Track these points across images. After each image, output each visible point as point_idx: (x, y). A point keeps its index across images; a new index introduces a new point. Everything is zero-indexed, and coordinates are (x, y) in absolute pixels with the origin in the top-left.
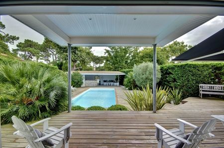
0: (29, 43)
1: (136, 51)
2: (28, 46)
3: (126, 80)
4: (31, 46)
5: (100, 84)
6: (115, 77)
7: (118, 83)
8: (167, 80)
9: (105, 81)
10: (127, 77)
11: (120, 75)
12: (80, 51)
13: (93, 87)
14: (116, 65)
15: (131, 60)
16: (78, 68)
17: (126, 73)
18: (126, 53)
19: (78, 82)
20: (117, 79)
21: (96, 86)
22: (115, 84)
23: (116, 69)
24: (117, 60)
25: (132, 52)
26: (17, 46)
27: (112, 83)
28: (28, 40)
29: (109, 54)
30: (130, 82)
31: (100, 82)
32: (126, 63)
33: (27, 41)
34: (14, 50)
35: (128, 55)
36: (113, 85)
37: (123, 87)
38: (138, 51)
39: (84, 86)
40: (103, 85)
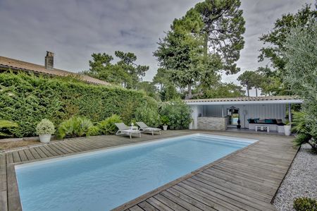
5: (239, 127)
7: (289, 128)
9: (252, 121)
19: (178, 119)
22: (281, 128)
27: (271, 127)
31: (239, 122)
39: (196, 127)
40: (245, 128)
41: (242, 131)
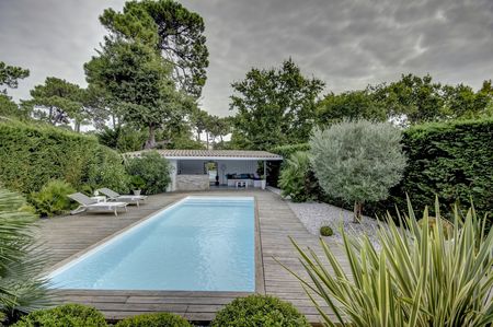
0: (57, 86)
1: (311, 98)
2: (55, 93)
3: (285, 174)
4: (61, 93)
5: (217, 184)
6: (257, 167)
7: (263, 183)
8: (426, 177)
9: (230, 177)
10: (288, 166)
11: (268, 161)
12: (165, 98)
13: (197, 191)
14: (258, 137)
15: (296, 124)
16: (162, 143)
17: (286, 154)
18: (283, 104)
19: (156, 179)
20: (260, 172)
21: (206, 190)
22: (256, 183)
23: (257, 146)
24: (260, 124)
25: (300, 102)
26: (33, 93)
27: (248, 182)
28: (54, 80)
29: (243, 109)
30: (296, 180)
31: (217, 178)
32: (283, 131)
33: (52, 81)
34: (24, 104)
35: (288, 110)
36: (252, 187)
37: (279, 192)
38: (316, 100)
39: (174, 189)
40: (224, 185)
41: (221, 188)
